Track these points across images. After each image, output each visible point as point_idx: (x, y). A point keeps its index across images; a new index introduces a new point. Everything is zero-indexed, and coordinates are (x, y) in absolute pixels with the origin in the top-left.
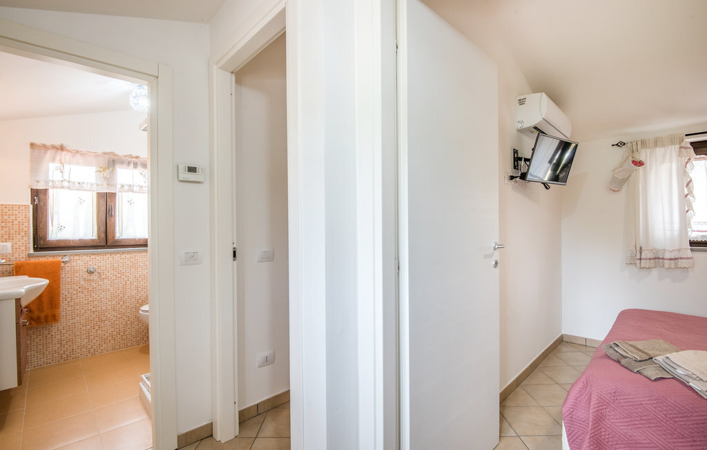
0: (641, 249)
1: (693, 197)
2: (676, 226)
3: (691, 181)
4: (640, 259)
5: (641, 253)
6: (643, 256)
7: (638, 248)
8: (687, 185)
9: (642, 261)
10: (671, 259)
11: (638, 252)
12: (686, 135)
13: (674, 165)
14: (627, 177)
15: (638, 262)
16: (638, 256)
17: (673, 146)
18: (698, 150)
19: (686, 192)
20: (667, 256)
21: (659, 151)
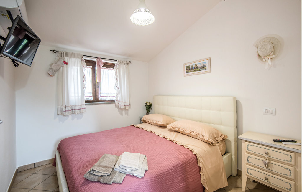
0: (65, 106)
1: (86, 82)
2: (80, 95)
3: (84, 76)
4: (65, 111)
5: (65, 108)
6: (66, 110)
7: (64, 106)
8: (84, 77)
9: (66, 112)
10: (78, 109)
11: (64, 108)
12: (84, 56)
13: (79, 68)
14: (58, 69)
15: (64, 113)
16: (64, 110)
17: (78, 59)
18: (87, 63)
19: (83, 80)
20: (77, 108)
21: (73, 60)
